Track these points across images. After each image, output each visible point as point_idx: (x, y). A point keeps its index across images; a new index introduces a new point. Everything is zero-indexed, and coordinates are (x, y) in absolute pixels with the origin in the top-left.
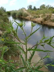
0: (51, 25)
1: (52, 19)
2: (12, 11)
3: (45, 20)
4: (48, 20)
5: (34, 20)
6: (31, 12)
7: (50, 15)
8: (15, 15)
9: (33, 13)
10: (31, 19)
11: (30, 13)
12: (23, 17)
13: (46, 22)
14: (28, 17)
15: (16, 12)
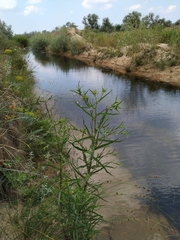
0: (154, 78)
1: (158, 60)
2: (33, 34)
3: (139, 63)
4: (147, 63)
5: (104, 65)
6: (96, 39)
7: (153, 49)
8: (44, 49)
9: (101, 43)
10: (97, 62)
11: (93, 42)
12: (69, 55)
13: (142, 69)
14: (86, 54)
15: (46, 39)
